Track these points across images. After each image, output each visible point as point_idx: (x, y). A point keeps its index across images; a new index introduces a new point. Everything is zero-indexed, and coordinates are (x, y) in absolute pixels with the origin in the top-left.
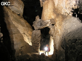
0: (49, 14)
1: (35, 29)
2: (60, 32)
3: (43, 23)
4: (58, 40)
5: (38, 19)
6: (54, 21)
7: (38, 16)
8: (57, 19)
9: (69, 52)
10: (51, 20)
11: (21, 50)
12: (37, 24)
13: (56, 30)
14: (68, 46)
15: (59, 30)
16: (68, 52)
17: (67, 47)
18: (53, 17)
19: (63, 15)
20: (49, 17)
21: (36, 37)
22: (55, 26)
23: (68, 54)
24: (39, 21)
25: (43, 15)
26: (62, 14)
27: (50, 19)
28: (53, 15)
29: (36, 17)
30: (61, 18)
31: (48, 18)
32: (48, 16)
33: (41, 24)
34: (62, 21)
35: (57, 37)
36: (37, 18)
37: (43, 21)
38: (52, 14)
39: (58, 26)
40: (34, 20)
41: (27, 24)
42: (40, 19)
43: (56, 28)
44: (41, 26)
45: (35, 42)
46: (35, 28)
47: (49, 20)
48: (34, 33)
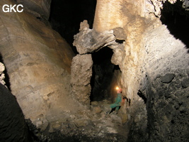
0: (110, 15)
1: (78, 53)
2: (136, 59)
3: (96, 38)
5: (86, 29)
6: (123, 32)
7: (85, 21)
8: (130, 29)
9: (156, 104)
10: (116, 31)
11: (48, 102)
12: (83, 40)
13: (127, 53)
14: (154, 90)
15: (134, 55)
16: (153, 103)
17: (153, 92)
18: (120, 23)
19: (144, 18)
20: (112, 24)
21: (83, 70)
22: (126, 44)
23: (154, 109)
24: (89, 33)
25: (98, 17)
26: (143, 15)
27: (114, 27)
28: (121, 18)
29: (82, 24)
30: (138, 26)
31: (109, 25)
32: (109, 21)
33: (93, 41)
34: (142, 33)
35: (129, 70)
36: (84, 26)
37: (97, 33)
38: (118, 15)
39: (131, 45)
40: (77, 30)
42: (91, 27)
43: (127, 49)
44: (93, 44)
45: (78, 81)
46: (79, 49)
47: (112, 32)
48: (77, 62)
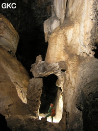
0: (57, 53)
1: (33, 77)
2: (73, 83)
3: (47, 68)
4: (71, 96)
5: (40, 61)
6: (65, 64)
7: (40, 56)
8: (70, 62)
9: (90, 112)
10: (61, 63)
11: (8, 111)
12: (37, 68)
13: (67, 79)
15: (73, 80)
16: (88, 112)
17: (87, 104)
18: (63, 58)
19: (79, 56)
20: (58, 59)
21: (35, 89)
22: (67, 72)
23: (89, 116)
24: (42, 64)
25: (49, 54)
26: (78, 54)
27: (59, 61)
28: (64, 55)
29: (37, 57)
30: (75, 61)
31: (56, 59)
32: (56, 57)
34: (78, 65)
35: (69, 91)
36: (39, 59)
37: (48, 64)
38: (62, 53)
39: (70, 73)
40: (34, 61)
41: (22, 68)
42: (43, 60)
43: (67, 76)
44: (44, 71)
45: (32, 97)
46: (34, 74)
47: (58, 64)
48: (32, 83)
